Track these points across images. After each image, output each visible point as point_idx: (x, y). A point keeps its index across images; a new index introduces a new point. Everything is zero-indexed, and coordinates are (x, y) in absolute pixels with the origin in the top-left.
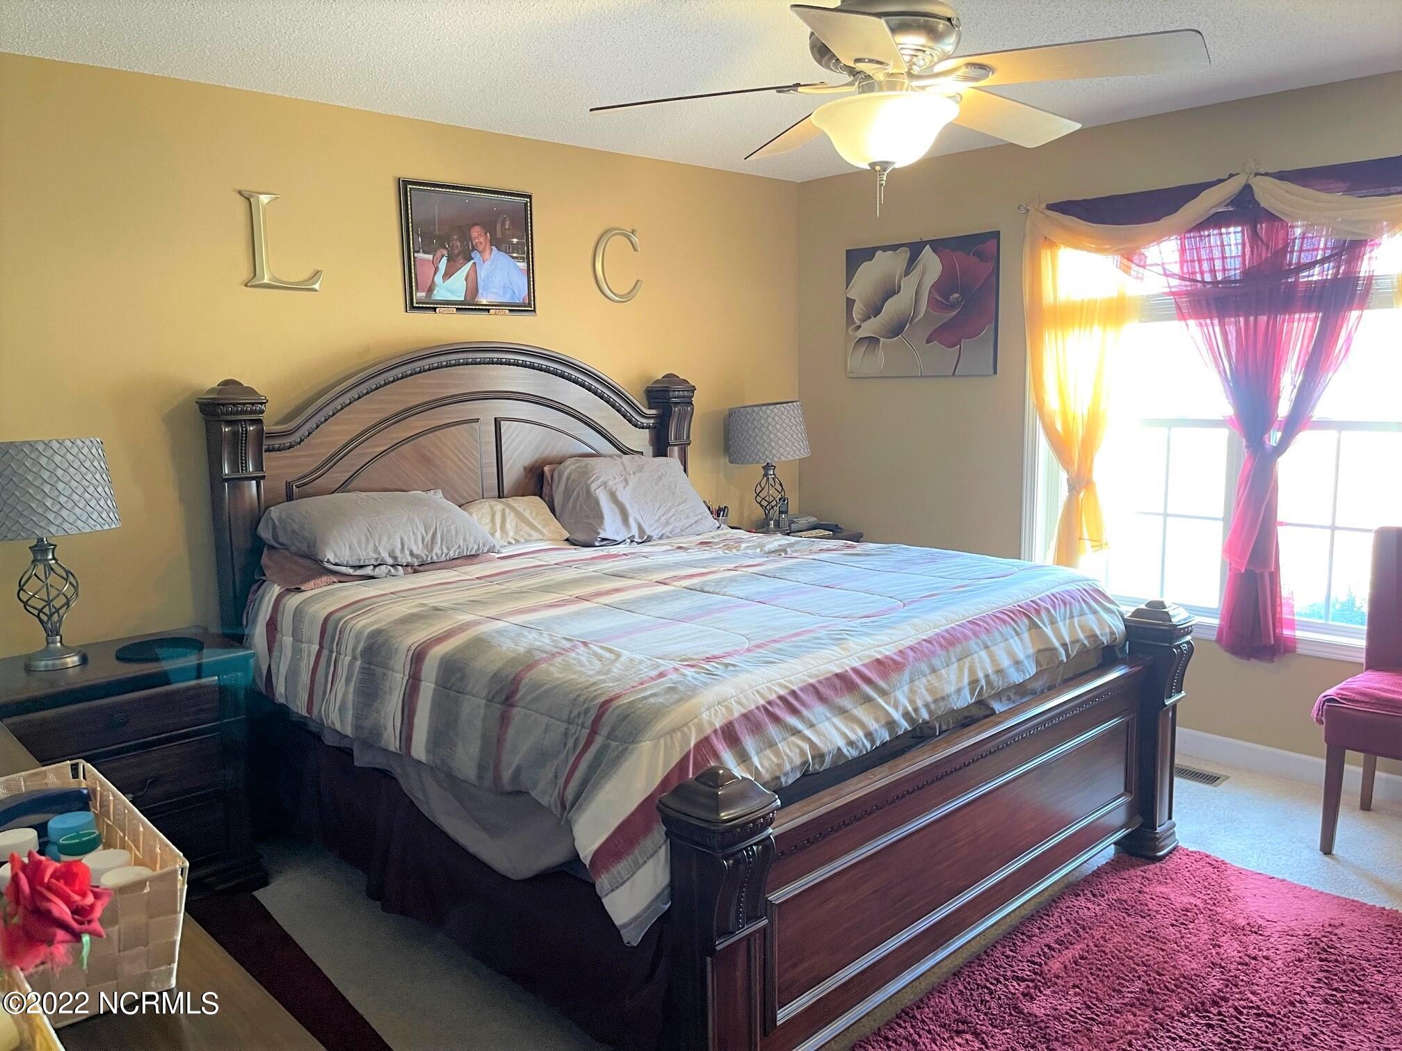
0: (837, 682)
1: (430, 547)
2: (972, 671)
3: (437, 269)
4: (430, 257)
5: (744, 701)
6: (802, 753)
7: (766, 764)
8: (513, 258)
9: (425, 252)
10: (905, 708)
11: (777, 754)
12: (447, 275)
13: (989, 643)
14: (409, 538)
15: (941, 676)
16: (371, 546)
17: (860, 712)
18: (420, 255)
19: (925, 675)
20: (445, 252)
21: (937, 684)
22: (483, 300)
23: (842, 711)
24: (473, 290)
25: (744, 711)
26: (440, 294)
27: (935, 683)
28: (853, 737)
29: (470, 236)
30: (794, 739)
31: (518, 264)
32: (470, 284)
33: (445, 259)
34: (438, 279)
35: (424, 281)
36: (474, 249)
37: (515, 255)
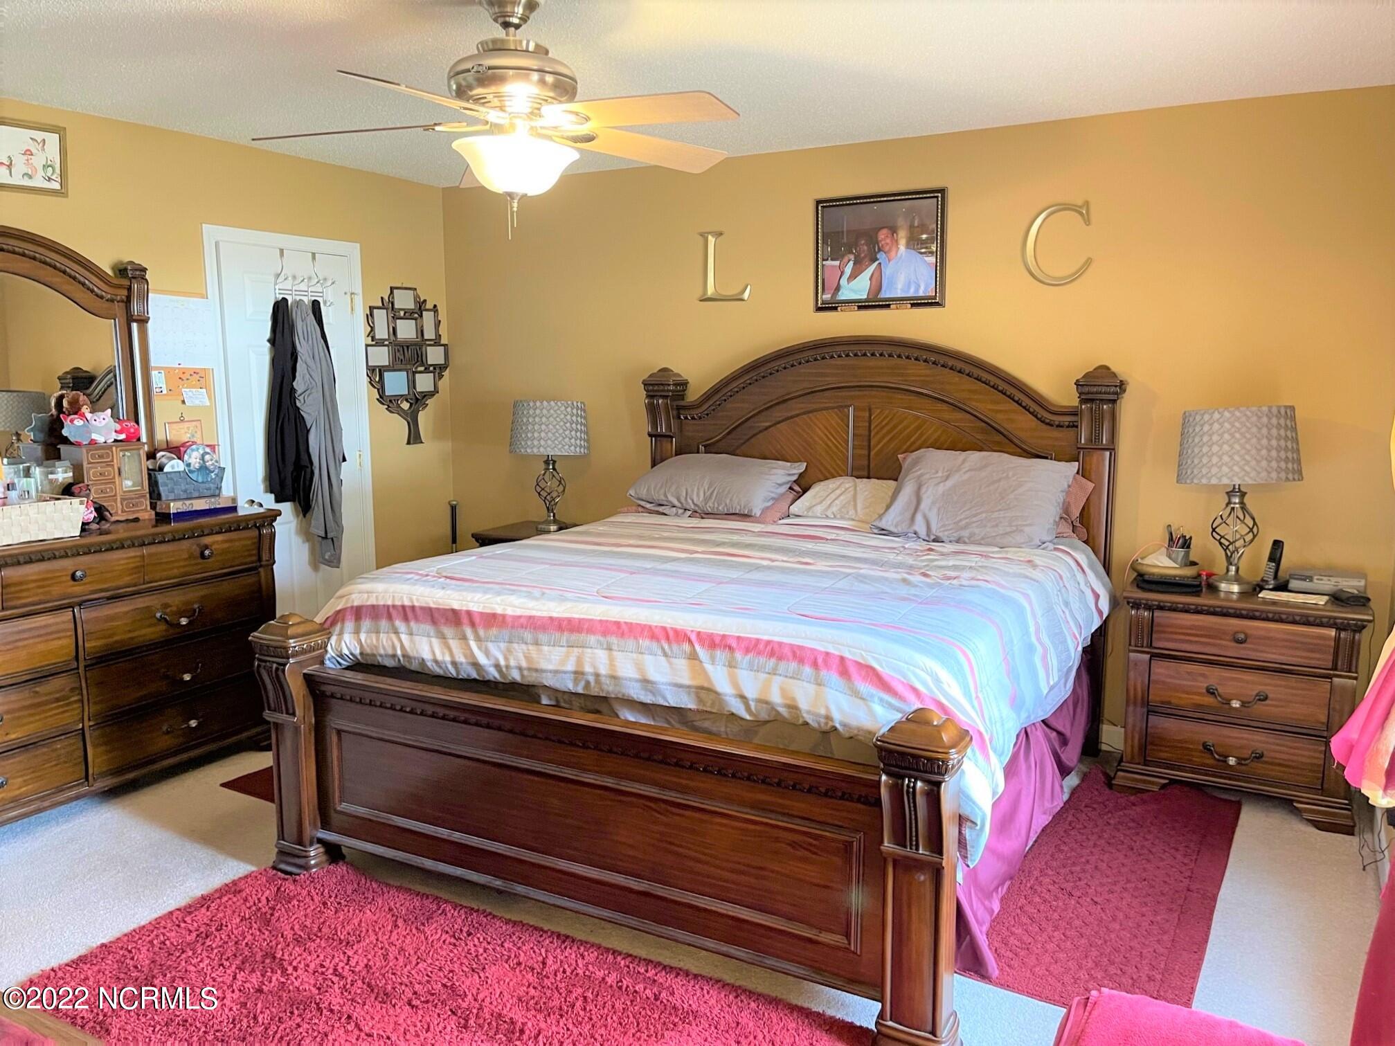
0: (450, 614)
1: (706, 500)
2: (579, 661)
3: (842, 273)
4: (837, 263)
5: (380, 598)
6: (394, 648)
7: (369, 641)
8: (921, 253)
9: (832, 260)
10: (497, 660)
11: (378, 639)
12: (853, 276)
13: (615, 647)
14: (693, 491)
15: (541, 651)
16: (662, 491)
17: (454, 644)
18: (829, 263)
19: (526, 643)
20: (852, 257)
21: (534, 656)
22: (885, 294)
23: (442, 637)
24: (877, 285)
25: (375, 603)
26: (844, 295)
27: (534, 654)
28: (439, 657)
29: (877, 238)
30: (393, 636)
31: (927, 259)
32: (874, 283)
33: (851, 263)
34: (844, 281)
35: (831, 284)
36: (880, 250)
37: (923, 250)
